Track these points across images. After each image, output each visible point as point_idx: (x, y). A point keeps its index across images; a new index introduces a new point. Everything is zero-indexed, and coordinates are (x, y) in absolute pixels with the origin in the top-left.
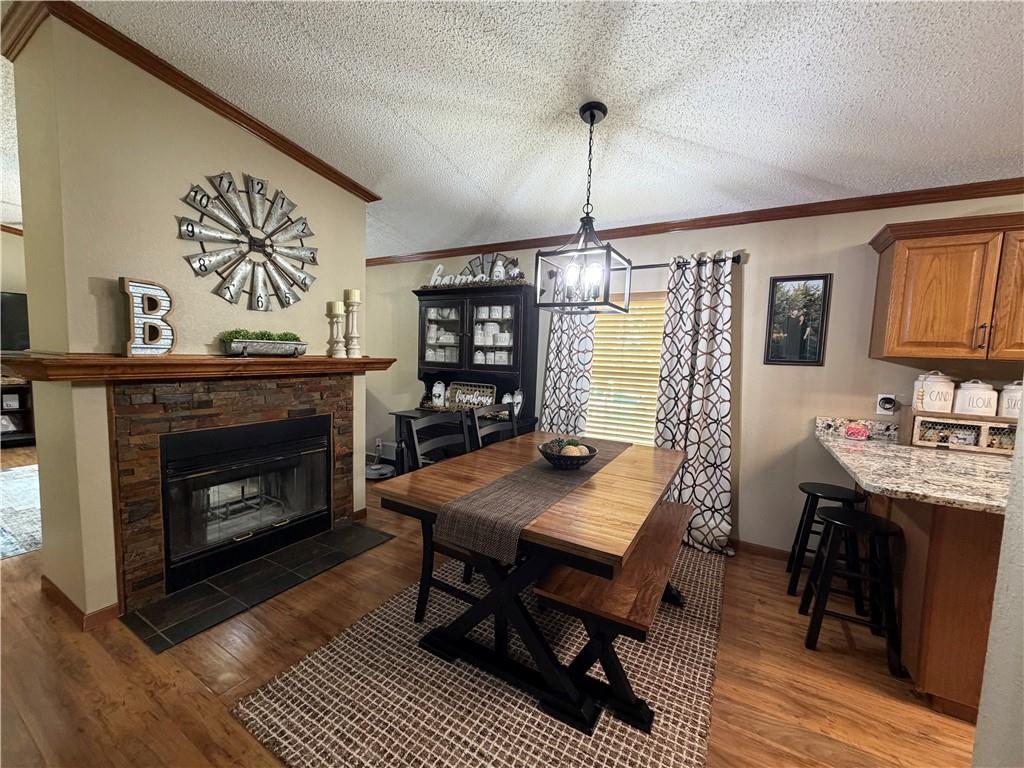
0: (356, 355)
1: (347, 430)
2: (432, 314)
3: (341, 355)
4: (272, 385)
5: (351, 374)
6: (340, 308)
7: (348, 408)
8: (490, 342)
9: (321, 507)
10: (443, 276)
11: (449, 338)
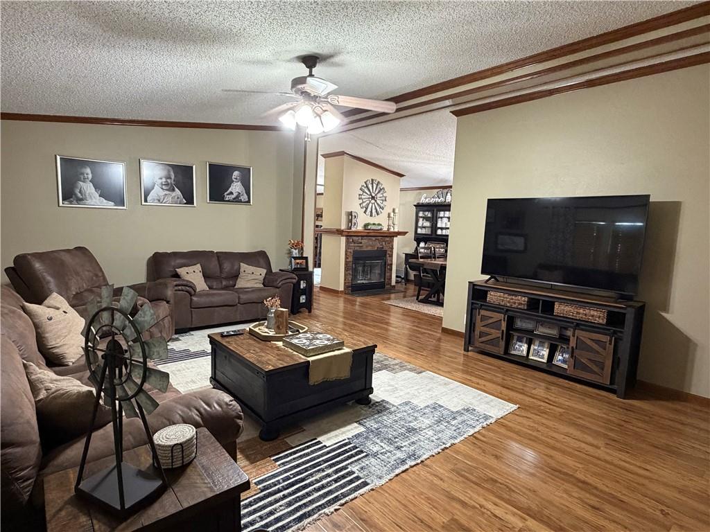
0: (396, 230)
1: (391, 256)
2: (421, 214)
3: (392, 230)
4: (374, 239)
5: (393, 237)
6: (392, 215)
7: (392, 248)
8: (444, 226)
9: (383, 280)
10: (426, 198)
11: (427, 224)
